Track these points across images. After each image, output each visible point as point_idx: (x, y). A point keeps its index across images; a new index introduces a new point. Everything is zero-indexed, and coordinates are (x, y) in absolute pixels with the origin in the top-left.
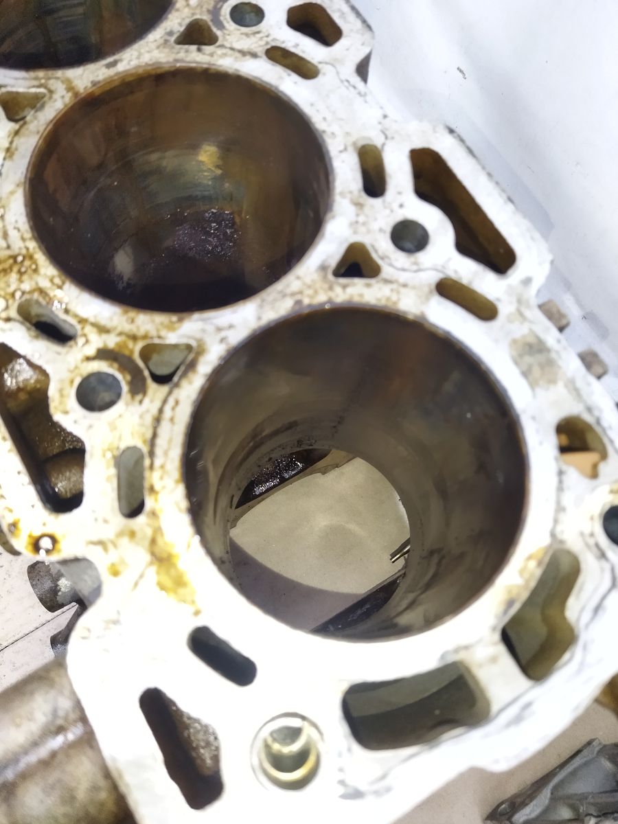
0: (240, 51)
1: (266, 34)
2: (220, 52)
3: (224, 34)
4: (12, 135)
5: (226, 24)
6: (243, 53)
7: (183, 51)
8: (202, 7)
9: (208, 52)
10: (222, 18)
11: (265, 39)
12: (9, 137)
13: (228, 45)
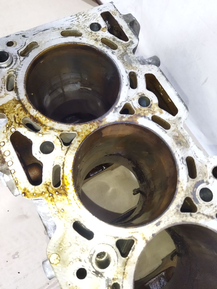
0: (207, 216)
1: (215, 206)
2: (199, 216)
3: (199, 206)
4: (124, 265)
5: (199, 201)
6: (208, 216)
7: (185, 216)
8: (188, 191)
9: (194, 217)
10: (197, 197)
11: (215, 208)
12: (123, 266)
13: (202, 212)
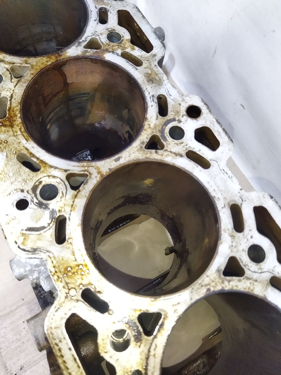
0: (175, 153)
1: (186, 144)
2: (166, 153)
3: (167, 143)
4: (74, 198)
5: (168, 138)
6: (176, 154)
7: (149, 153)
8: (156, 129)
9: (160, 154)
10: (165, 135)
11: (185, 146)
12: (72, 198)
13: (169, 150)
